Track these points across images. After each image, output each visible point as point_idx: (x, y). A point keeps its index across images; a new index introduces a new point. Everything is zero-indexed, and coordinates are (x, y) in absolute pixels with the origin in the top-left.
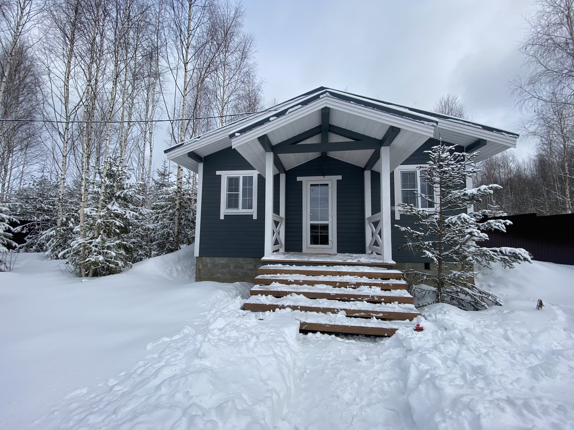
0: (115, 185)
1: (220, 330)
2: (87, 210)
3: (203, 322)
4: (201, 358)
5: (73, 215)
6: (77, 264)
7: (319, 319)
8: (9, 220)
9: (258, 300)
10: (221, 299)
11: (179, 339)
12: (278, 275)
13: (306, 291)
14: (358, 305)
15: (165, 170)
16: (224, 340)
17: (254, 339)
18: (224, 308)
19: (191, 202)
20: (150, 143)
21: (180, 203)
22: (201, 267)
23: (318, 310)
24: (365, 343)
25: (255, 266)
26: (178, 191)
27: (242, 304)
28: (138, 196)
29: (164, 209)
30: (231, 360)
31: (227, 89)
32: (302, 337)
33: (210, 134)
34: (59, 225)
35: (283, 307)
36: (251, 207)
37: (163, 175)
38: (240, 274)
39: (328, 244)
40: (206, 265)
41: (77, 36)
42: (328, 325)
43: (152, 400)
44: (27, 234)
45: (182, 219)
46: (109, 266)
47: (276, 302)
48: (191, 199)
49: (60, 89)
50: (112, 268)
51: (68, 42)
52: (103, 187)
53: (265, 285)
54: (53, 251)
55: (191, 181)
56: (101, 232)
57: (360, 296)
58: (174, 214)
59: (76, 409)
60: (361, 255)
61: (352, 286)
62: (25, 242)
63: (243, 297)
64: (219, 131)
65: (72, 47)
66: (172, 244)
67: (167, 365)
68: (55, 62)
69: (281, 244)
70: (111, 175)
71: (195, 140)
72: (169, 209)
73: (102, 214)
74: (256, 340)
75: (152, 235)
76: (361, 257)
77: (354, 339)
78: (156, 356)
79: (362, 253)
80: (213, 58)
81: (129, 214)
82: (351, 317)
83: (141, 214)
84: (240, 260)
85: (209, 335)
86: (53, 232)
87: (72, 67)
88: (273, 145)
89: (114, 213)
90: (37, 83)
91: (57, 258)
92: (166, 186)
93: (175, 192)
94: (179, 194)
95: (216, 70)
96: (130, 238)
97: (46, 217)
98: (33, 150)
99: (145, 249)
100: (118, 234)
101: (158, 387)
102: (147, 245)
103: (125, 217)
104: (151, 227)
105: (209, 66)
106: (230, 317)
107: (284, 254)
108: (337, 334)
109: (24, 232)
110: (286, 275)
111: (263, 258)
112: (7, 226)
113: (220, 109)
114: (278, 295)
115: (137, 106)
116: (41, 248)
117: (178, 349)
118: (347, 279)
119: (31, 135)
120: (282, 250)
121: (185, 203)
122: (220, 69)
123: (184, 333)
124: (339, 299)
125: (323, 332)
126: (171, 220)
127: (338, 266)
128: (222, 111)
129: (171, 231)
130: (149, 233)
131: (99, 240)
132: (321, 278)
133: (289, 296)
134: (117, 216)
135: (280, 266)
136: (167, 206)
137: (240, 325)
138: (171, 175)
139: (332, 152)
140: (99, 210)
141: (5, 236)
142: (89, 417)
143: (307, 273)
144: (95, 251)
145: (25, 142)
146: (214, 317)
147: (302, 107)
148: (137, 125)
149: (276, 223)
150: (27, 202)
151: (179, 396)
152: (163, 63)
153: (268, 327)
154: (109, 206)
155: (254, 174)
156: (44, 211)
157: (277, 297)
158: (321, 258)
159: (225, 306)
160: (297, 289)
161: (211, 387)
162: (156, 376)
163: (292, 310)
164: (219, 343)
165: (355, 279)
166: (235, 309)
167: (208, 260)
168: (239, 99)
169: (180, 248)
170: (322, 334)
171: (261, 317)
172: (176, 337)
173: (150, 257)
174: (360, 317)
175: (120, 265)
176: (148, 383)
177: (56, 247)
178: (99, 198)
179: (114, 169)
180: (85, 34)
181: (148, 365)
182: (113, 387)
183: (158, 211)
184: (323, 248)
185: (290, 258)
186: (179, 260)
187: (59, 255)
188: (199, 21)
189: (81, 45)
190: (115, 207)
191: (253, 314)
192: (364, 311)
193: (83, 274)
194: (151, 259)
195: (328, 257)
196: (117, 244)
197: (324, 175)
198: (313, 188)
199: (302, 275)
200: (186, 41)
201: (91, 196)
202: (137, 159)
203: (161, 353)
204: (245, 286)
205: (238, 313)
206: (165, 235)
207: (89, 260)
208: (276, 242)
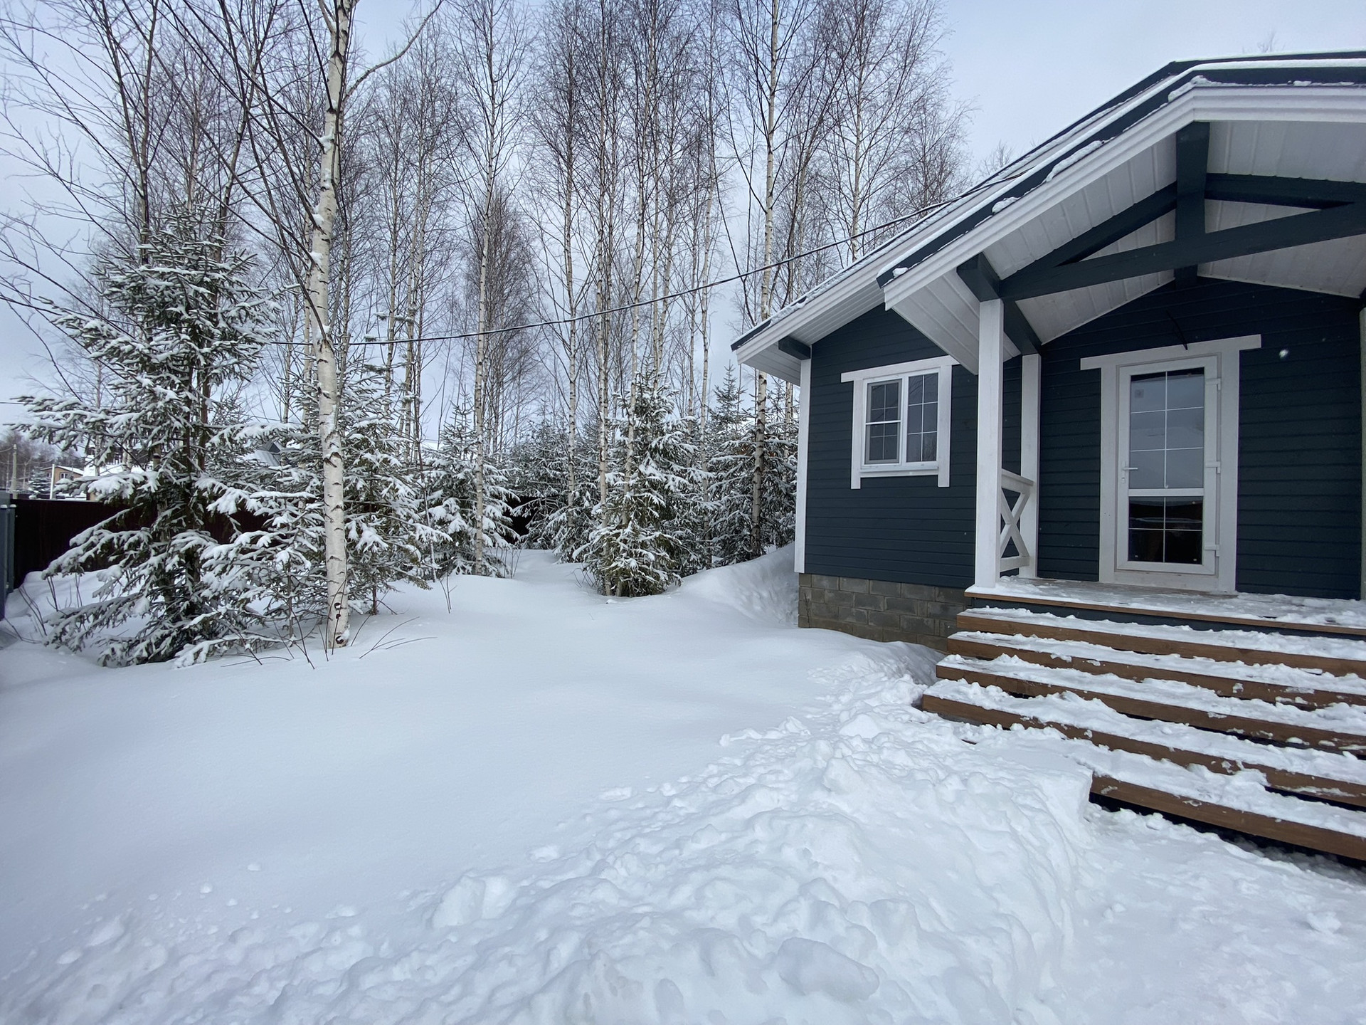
0: (648, 426)
1: (868, 742)
2: (610, 476)
3: (824, 716)
4: (830, 790)
5: (589, 486)
6: (599, 572)
7: (1162, 778)
8: (507, 495)
9: (959, 692)
10: (862, 675)
11: (778, 740)
12: (1019, 637)
13: (1112, 691)
14: (1319, 761)
15: (731, 387)
16: (877, 766)
17: (954, 784)
18: (870, 696)
19: (783, 452)
20: (704, 333)
21: (762, 456)
22: (809, 597)
23: (1157, 752)
24: (1338, 881)
25: (945, 608)
26: (759, 429)
27: (916, 696)
28: (686, 446)
29: (732, 470)
30: (898, 814)
31: (866, 163)
32: (1098, 815)
33: (828, 286)
34: (570, 503)
35: (1035, 723)
36: (932, 456)
37: (726, 398)
38: (904, 624)
39: (1199, 562)
40: (821, 595)
41: (575, 151)
42: (1195, 801)
43: (741, 844)
44: (529, 518)
45: (765, 489)
46: (644, 579)
47: (1011, 706)
48: (784, 444)
49: (558, 259)
50: (650, 582)
51: (563, 166)
52: (631, 433)
53: (980, 658)
54: (564, 547)
55: (782, 404)
56: (632, 516)
57: (1329, 735)
58: (750, 479)
59: (617, 821)
60: (1339, 602)
61: (1299, 700)
62: (527, 532)
63: (917, 679)
64: (849, 273)
65: (570, 174)
66: (748, 544)
67: (760, 785)
68: (549, 211)
69: (1026, 555)
70: (642, 410)
71: (794, 307)
72: (741, 469)
73: (632, 482)
74: (961, 787)
75: (712, 523)
76: (1339, 611)
77: (1295, 862)
78: (738, 762)
79: (1348, 597)
80: (829, 97)
81: (673, 482)
82: (1285, 793)
83: (692, 481)
84: (904, 589)
85: (842, 745)
86: (563, 517)
87: (573, 212)
88: (1002, 278)
89: (650, 482)
90: (527, 258)
91: (571, 560)
92: (733, 422)
93: (753, 432)
94: (760, 437)
95: (838, 123)
96: (674, 528)
97: (553, 490)
98: (528, 377)
99: (698, 551)
100: (656, 520)
101: (749, 824)
102: (702, 544)
103: (666, 487)
104: (710, 508)
105: (821, 120)
106: (886, 718)
107: (1035, 583)
108: (1229, 835)
109: (525, 515)
110: (1045, 641)
111: (969, 590)
112: (505, 505)
113: (850, 220)
114: (1020, 689)
115: (677, 261)
116: (547, 544)
117: (780, 760)
118: (1277, 675)
119: (525, 352)
120: (1028, 571)
121: (772, 455)
122: (848, 116)
123: (786, 729)
124: (1240, 732)
125: (1175, 819)
126: (746, 492)
127: (1240, 633)
128: (855, 222)
129: (747, 516)
130: (706, 518)
131: (628, 530)
132: (1172, 662)
133: (1054, 698)
134: (654, 485)
135: (1023, 615)
136: (736, 464)
137: (913, 742)
138: (742, 397)
139: (1217, 263)
140: (628, 475)
141: (503, 523)
142: (638, 840)
143: (1121, 643)
144: (624, 551)
145: (517, 367)
146: (849, 710)
147: (1104, 144)
148: (680, 300)
149: (1011, 497)
150: (526, 465)
151: (789, 854)
152: (723, 150)
153: (992, 764)
154: (642, 468)
155: (942, 367)
156: (550, 480)
157: (1017, 696)
158: (1169, 602)
159: (873, 691)
160: (1080, 682)
161: (856, 859)
162: (743, 801)
163: (1063, 736)
164: (866, 769)
165: (1312, 680)
166: (899, 702)
167: (825, 582)
168: (897, 178)
169: (765, 553)
170: (1168, 824)
171: (970, 736)
172: (773, 735)
173: (709, 567)
174: (1324, 801)
175: (662, 578)
176: (729, 809)
177: (569, 541)
178: (626, 454)
179: (647, 396)
180: (588, 143)
181: (726, 776)
182: (670, 799)
183: (720, 474)
184: (1179, 574)
185: (1057, 595)
186: (764, 577)
187: (575, 555)
188: (796, 18)
189: (584, 165)
190: (651, 470)
191: (948, 725)
192: (1342, 785)
193: (608, 589)
194: (712, 571)
195: (1198, 601)
196: (655, 538)
197: (1184, 340)
198: (1139, 385)
199: (1098, 646)
200: (769, 79)
201: (615, 449)
202: (679, 371)
203: (748, 758)
204: (921, 654)
205: (907, 713)
206: (734, 524)
207: (617, 566)
208: (1010, 550)
